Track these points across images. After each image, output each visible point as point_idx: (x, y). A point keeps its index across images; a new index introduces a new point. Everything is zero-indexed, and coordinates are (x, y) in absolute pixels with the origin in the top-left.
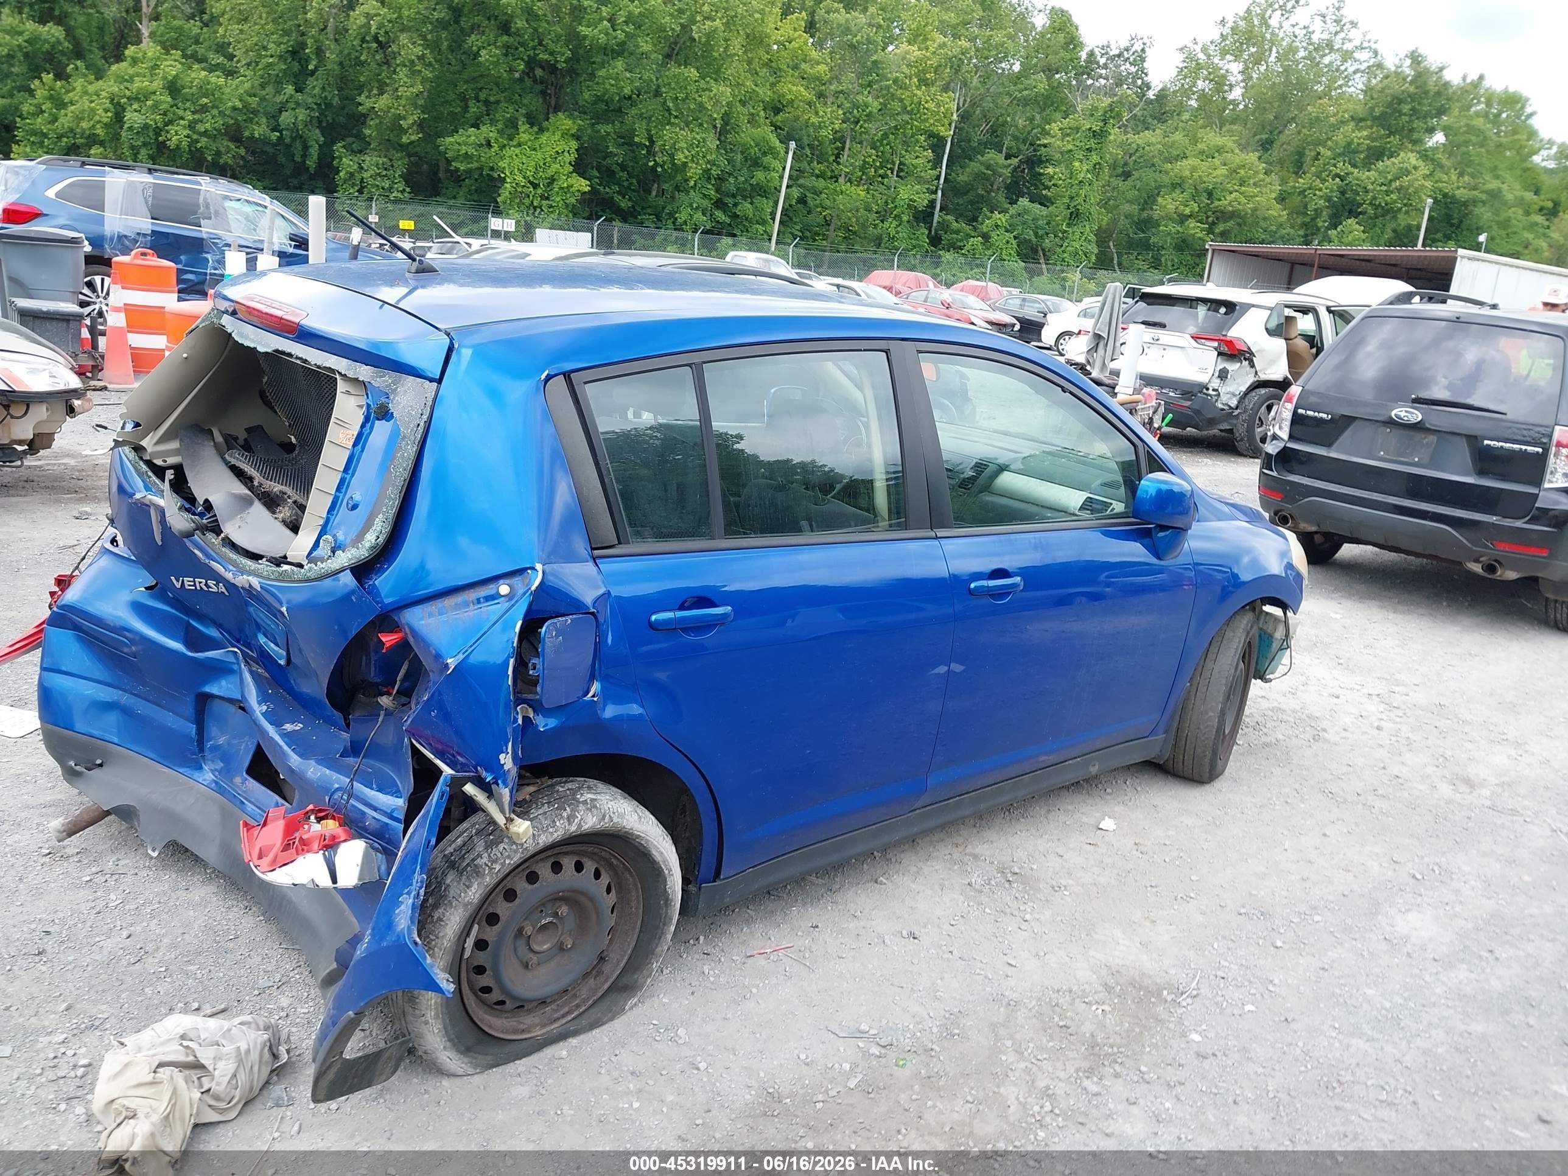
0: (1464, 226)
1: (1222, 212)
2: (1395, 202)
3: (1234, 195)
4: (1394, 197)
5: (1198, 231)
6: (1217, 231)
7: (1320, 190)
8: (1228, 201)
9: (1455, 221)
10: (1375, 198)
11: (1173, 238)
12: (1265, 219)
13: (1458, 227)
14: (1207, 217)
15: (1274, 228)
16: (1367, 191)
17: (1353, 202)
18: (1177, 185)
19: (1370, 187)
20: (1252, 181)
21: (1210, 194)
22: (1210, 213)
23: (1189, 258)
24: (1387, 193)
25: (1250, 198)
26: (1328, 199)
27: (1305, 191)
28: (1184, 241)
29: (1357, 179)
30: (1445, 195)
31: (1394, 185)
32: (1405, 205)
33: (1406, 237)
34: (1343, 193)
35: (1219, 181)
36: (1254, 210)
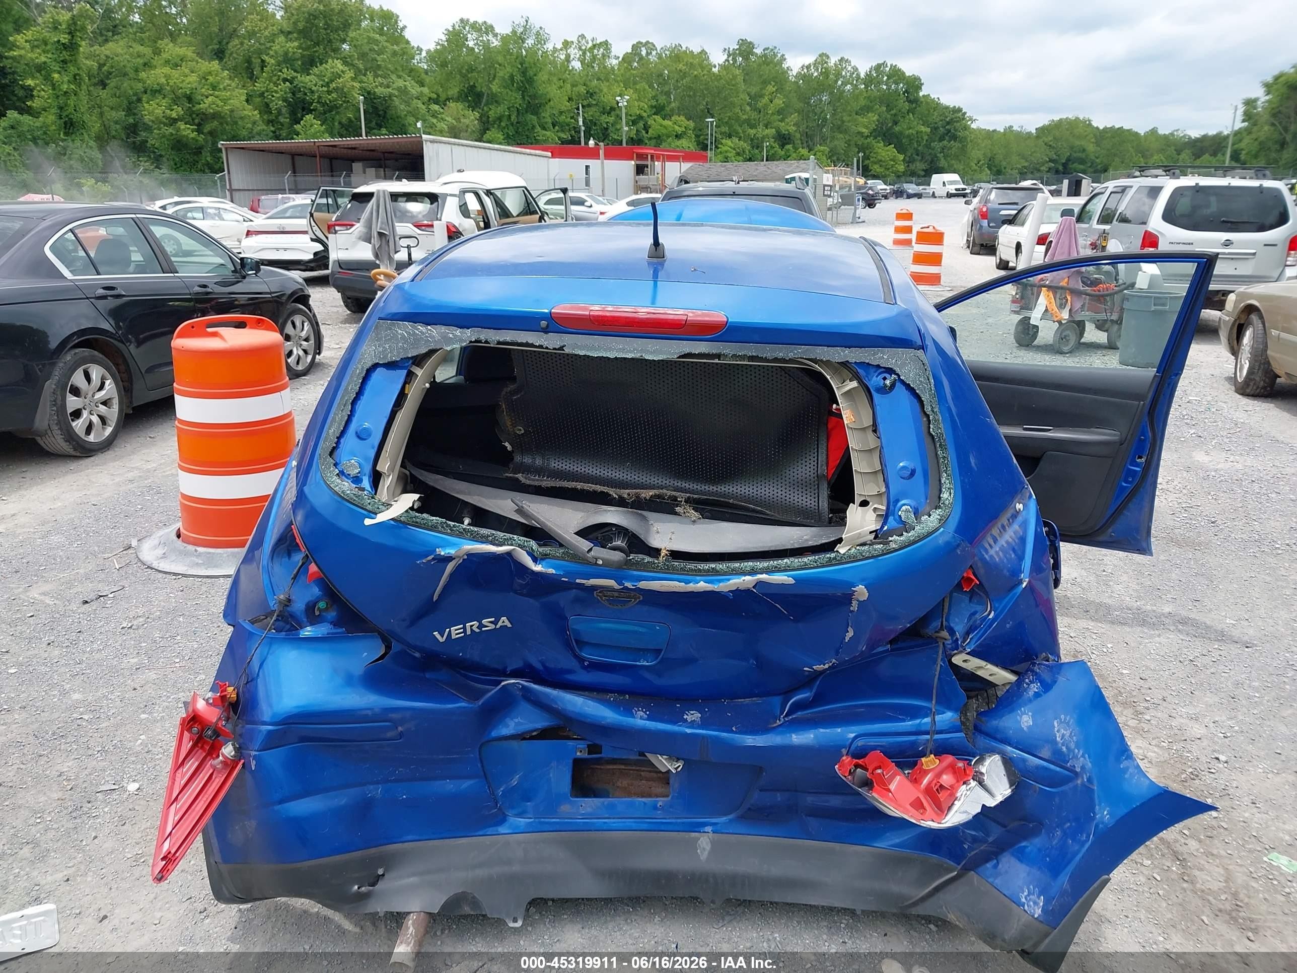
0: (388, 116)
1: (204, 114)
2: (336, 100)
3: (210, 99)
4: (334, 95)
5: (189, 131)
6: (205, 131)
7: (276, 92)
8: (207, 104)
9: (381, 113)
10: (320, 97)
11: (168, 140)
12: (241, 118)
13: (384, 117)
14: (193, 120)
15: (250, 126)
16: (312, 92)
17: (303, 101)
18: (157, 92)
19: (314, 88)
20: (221, 87)
21: (189, 99)
22: (194, 116)
23: (188, 156)
24: (329, 93)
25: (225, 101)
26: (285, 100)
27: (263, 93)
28: (179, 141)
29: (302, 82)
30: (369, 93)
31: (334, 85)
32: (344, 102)
33: (352, 128)
34: (294, 94)
35: (193, 86)
36: (232, 111)
